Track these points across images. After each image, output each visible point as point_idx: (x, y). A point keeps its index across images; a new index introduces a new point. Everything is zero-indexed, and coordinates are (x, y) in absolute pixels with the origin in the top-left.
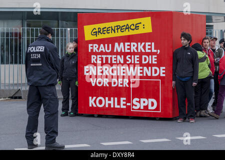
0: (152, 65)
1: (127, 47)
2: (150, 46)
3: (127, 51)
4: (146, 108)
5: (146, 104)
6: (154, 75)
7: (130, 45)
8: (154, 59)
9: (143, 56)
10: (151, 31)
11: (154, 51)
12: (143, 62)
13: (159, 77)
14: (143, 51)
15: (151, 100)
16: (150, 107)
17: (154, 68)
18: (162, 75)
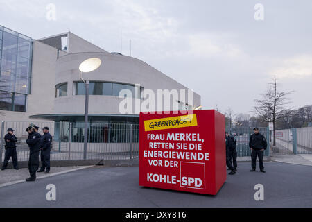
0: (198, 151)
1: (177, 137)
2: (195, 136)
3: (177, 139)
4: (193, 185)
5: (192, 182)
6: (199, 159)
7: (179, 135)
8: (199, 147)
9: (190, 144)
10: (196, 124)
11: (198, 140)
12: (190, 149)
13: (203, 161)
14: (190, 140)
15: (196, 179)
16: (196, 185)
17: (199, 154)
18: (206, 159)
